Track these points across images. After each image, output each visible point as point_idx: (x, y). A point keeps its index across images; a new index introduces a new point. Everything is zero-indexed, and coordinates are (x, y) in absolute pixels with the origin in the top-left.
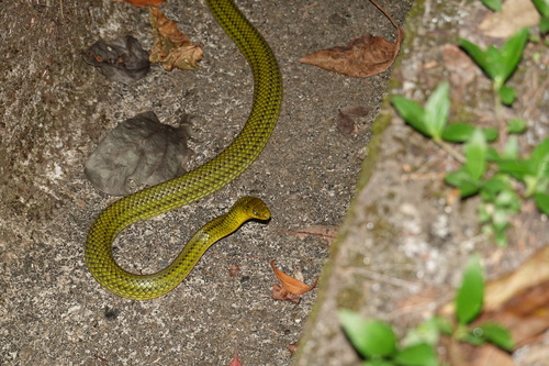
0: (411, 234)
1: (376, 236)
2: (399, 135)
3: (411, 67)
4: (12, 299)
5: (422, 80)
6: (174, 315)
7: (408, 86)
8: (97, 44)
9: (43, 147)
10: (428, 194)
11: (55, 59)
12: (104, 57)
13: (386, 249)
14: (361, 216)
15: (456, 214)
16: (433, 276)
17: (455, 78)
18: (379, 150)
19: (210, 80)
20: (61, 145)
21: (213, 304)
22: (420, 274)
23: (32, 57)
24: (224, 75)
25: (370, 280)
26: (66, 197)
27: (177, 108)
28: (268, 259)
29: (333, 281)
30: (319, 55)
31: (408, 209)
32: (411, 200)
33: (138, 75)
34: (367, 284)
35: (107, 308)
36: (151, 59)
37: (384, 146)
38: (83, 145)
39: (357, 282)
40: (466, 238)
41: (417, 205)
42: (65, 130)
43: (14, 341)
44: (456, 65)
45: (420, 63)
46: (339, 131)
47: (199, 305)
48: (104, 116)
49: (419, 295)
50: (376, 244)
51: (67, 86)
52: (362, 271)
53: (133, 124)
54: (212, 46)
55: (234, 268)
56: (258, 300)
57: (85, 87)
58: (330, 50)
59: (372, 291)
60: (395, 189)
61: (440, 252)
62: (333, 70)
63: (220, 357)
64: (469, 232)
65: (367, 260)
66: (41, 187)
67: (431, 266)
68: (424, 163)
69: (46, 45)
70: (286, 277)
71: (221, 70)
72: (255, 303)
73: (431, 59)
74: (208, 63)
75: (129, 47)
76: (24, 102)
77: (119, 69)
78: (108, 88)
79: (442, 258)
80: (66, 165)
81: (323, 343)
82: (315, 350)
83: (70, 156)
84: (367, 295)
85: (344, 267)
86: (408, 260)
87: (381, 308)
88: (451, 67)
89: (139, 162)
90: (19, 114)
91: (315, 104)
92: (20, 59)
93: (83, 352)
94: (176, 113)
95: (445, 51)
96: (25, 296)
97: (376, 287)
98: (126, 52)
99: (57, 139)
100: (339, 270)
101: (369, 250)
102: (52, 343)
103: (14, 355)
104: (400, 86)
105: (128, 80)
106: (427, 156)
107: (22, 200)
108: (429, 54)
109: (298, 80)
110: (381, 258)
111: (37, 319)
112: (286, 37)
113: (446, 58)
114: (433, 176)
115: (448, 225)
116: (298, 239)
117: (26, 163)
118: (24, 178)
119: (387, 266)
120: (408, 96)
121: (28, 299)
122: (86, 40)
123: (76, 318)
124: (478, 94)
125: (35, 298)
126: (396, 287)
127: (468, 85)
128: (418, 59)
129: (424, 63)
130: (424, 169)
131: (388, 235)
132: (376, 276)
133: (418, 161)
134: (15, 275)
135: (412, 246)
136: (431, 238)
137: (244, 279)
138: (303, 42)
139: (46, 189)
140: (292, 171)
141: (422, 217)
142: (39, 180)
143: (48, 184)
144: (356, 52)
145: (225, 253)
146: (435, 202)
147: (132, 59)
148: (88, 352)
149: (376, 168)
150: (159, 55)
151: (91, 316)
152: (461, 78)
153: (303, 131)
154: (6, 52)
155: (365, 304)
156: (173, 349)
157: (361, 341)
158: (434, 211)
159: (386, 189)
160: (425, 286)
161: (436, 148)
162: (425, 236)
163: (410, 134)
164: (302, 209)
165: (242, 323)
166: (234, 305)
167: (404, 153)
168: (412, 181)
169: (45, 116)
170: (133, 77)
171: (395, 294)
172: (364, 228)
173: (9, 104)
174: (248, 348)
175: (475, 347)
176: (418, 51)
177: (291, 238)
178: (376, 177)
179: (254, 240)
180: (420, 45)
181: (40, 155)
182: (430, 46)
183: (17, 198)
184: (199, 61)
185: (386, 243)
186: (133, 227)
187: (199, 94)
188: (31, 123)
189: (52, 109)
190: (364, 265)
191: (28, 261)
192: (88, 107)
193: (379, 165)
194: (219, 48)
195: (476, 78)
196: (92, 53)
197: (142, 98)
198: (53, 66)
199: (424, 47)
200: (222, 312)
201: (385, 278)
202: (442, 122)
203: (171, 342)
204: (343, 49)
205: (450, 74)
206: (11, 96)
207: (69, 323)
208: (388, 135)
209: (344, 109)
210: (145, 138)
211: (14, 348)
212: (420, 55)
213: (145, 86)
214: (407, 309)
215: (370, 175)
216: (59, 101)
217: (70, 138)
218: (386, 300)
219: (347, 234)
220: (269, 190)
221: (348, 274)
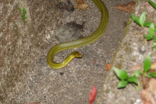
0: (135, 50)
1: (126, 51)
2: (133, 25)
3: (137, 8)
4: (36, 69)
5: (140, 11)
6: (78, 74)
7: (136, 13)
8: (60, 3)
9: (45, 30)
10: (140, 40)
11: (49, 7)
12: (62, 6)
13: (129, 54)
14: (123, 46)
15: (147, 45)
16: (140, 61)
17: (149, 11)
18: (128, 29)
19: (90, 13)
20: (50, 29)
21: (89, 72)
22: (137, 61)
23: (43, 6)
24: (94, 12)
25: (124, 61)
26: (51, 43)
27: (81, 20)
28: (104, 60)
29: (115, 62)
30: (119, 7)
31: (135, 44)
32: (136, 42)
33: (71, 11)
34: (123, 63)
35: (61, 72)
36: (74, 7)
37: (129, 28)
38: (56, 29)
39: (121, 62)
40: (149, 52)
41: (137, 43)
42: (51, 25)
43: (36, 80)
44: (149, 8)
45: (140, 7)
46: (124, 27)
47: (85, 72)
48: (62, 22)
49: (137, 66)
50: (126, 53)
51: (52, 14)
52: (122, 59)
53: (69, 24)
54: (91, 4)
55: (95, 62)
56: (101, 71)
57: (57, 14)
58: (122, 5)
59: (124, 64)
60: (132, 39)
61: (142, 55)
62: (123, 10)
63: (90, 85)
64: (150, 50)
65: (123, 57)
66: (44, 40)
67: (140, 58)
68: (139, 32)
69: (46, 3)
70: (108, 65)
71: (93, 10)
72: (100, 72)
73: (143, 6)
74: (90, 8)
75: (69, 4)
76: (40, 18)
77: (66, 10)
78: (63, 15)
79: (143, 56)
80: (51, 35)
81: (111, 77)
82: (109, 79)
83: (52, 32)
84: (123, 65)
85: (118, 58)
86: (134, 57)
87: (126, 69)
88: (148, 8)
89: (69, 34)
90: (39, 21)
91: (118, 19)
92: (39, 6)
93: (54, 84)
94: (81, 21)
95: (146, 4)
96: (39, 69)
97: (125, 63)
98: (68, 5)
99: (49, 28)
100: (116, 59)
101: (124, 54)
102: (46, 81)
103: (36, 84)
104: (134, 13)
105: (68, 13)
106: (140, 31)
107: (39, 44)
108: (142, 5)
109: (113, 13)
110: (127, 56)
111: (42, 75)
112: (110, 2)
113: (147, 5)
114: (142, 36)
115: (145, 48)
116: (112, 55)
117: (41, 34)
118: (40, 38)
119: (129, 58)
120: (136, 15)
121: (40, 70)
122: (57, 2)
123: (53, 75)
124: (155, 15)
125: (42, 69)
126: (130, 64)
127: (152, 13)
128: (139, 6)
129: (141, 7)
130: (139, 34)
131: (129, 50)
132: (126, 61)
133: (138, 32)
134: (37, 63)
135: (135, 53)
136: (140, 51)
137: (97, 65)
138: (115, 3)
139: (46, 41)
140: (111, 37)
141: (138, 46)
142: (44, 38)
143: (46, 40)
144: (129, 6)
145: (92, 58)
146: (142, 42)
147: (69, 7)
148: (56, 83)
149: (127, 34)
150: (76, 6)
151: (57, 74)
152: (150, 11)
153: (114, 26)
154: (35, 4)
155: (123, 68)
156: (78, 83)
157: (119, 75)
158: (141, 45)
159: (129, 39)
160: (138, 63)
161: (143, 29)
162: (139, 51)
163: (136, 25)
164: (113, 47)
165: (96, 77)
166: (94, 72)
167: (134, 30)
168: (136, 37)
169: (46, 22)
170: (69, 12)
171: (130, 65)
172: (123, 48)
173: (36, 18)
174: (98, 83)
175: (150, 78)
176: (139, 4)
177: (110, 55)
178: (127, 36)
179: (100, 55)
180: (140, 2)
181: (44, 32)
182: (143, 3)
183: (38, 43)
184: (87, 8)
185: (129, 52)
186: (68, 51)
187: (87, 16)
188: (42, 24)
189: (48, 20)
190: (123, 58)
191: (41, 60)
192: (57, 19)
193: (128, 33)
194: (93, 4)
195: (154, 11)
196: (59, 5)
197: (72, 17)
198: (48, 9)
199: (141, 3)
200: (91, 74)
201: (128, 61)
202: (144, 22)
203: (77, 81)
204: (126, 5)
205: (147, 10)
206: (37, 16)
207: (51, 76)
208: (131, 25)
209: (125, 21)
210: (71, 27)
211: (36, 82)
212: (140, 5)
213: (73, 14)
214: (133, 69)
215: (126, 35)
216: (50, 18)
217: (52, 28)
218: (128, 67)
219: (119, 50)
220: (105, 42)
221: (118, 60)
